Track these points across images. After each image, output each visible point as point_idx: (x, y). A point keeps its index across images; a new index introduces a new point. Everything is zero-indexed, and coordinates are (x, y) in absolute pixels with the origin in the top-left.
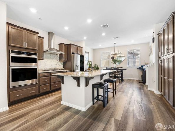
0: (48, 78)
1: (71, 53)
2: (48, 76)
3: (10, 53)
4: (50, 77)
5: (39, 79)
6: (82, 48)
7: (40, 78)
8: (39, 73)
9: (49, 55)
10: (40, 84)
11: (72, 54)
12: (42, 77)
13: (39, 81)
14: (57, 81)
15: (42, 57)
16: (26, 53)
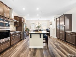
4: (15, 36)
6: (25, 19)
11: (22, 22)
16: (5, 20)
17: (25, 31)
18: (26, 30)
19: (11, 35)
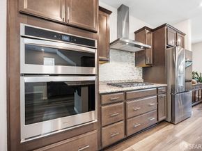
0: (120, 107)
1: (166, 45)
2: (121, 102)
3: (23, 33)
4: (125, 104)
5: (100, 110)
6: (184, 35)
7: (103, 107)
8: (100, 95)
9: (118, 54)
10: (103, 124)
11: (167, 47)
12: (107, 104)
13: (100, 116)
14: (139, 113)
15: (108, 54)
16: (67, 38)
17: (181, 84)
18: (190, 77)
19: (103, 102)
